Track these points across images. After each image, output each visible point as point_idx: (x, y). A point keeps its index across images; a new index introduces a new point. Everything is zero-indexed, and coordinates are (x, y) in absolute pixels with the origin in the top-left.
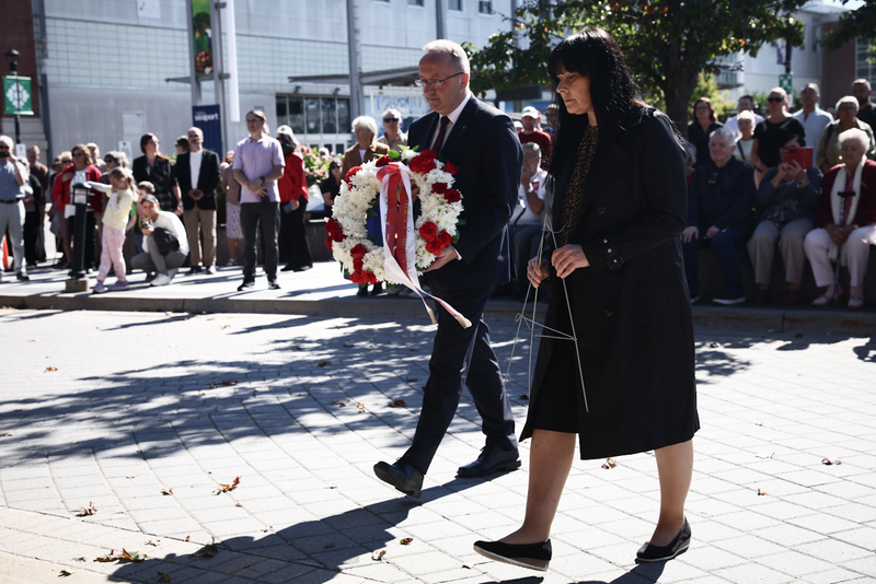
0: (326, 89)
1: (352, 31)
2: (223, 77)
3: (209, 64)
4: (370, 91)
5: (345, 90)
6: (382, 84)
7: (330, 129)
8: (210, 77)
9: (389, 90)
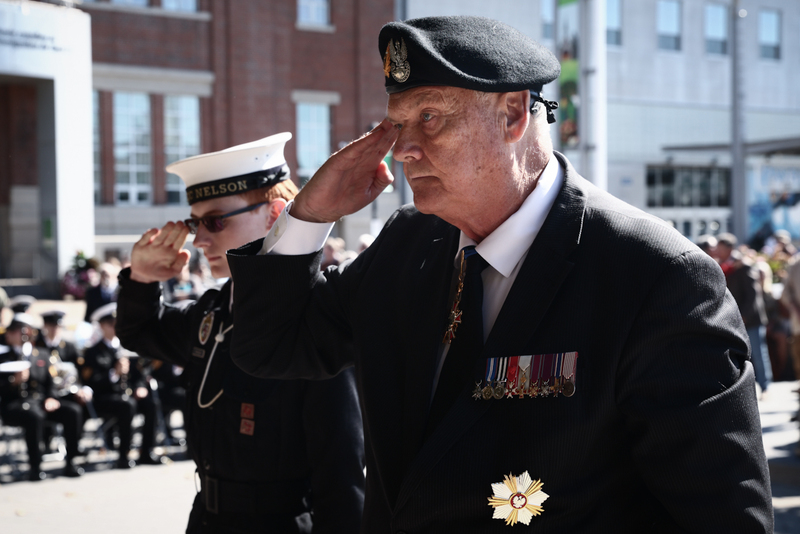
0: (702, 159)
1: (737, 95)
2: (589, 148)
3: (575, 133)
4: (756, 162)
5: (725, 160)
6: (769, 154)
7: (706, 203)
8: (576, 148)
9: (779, 161)
